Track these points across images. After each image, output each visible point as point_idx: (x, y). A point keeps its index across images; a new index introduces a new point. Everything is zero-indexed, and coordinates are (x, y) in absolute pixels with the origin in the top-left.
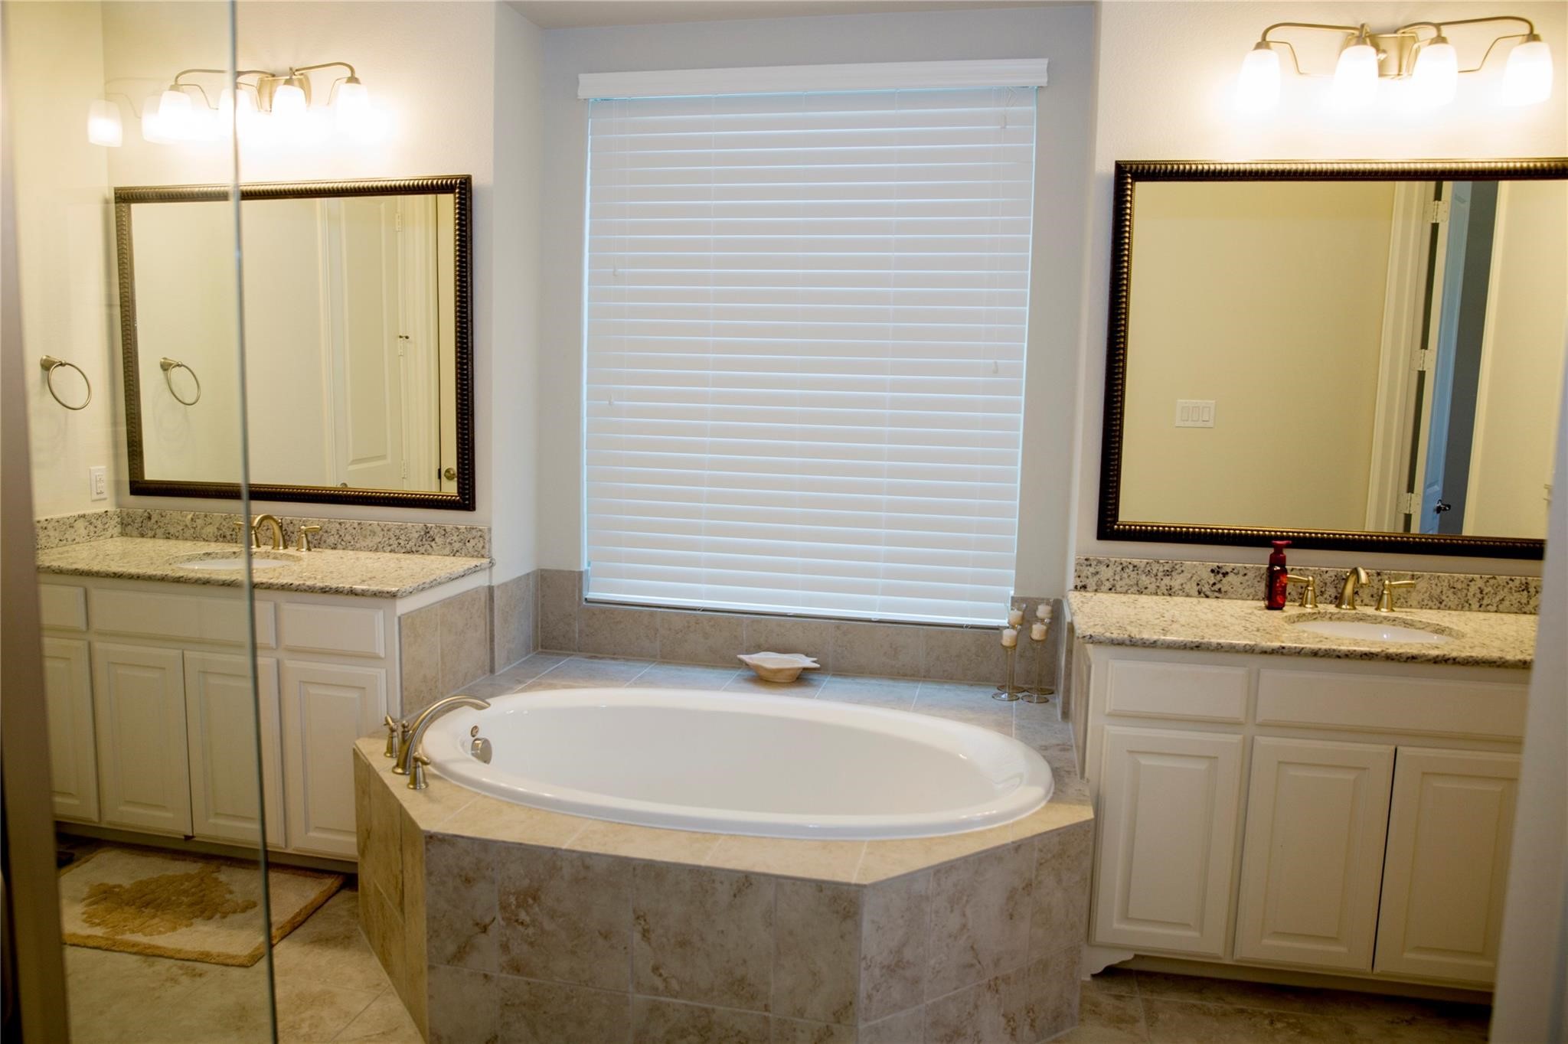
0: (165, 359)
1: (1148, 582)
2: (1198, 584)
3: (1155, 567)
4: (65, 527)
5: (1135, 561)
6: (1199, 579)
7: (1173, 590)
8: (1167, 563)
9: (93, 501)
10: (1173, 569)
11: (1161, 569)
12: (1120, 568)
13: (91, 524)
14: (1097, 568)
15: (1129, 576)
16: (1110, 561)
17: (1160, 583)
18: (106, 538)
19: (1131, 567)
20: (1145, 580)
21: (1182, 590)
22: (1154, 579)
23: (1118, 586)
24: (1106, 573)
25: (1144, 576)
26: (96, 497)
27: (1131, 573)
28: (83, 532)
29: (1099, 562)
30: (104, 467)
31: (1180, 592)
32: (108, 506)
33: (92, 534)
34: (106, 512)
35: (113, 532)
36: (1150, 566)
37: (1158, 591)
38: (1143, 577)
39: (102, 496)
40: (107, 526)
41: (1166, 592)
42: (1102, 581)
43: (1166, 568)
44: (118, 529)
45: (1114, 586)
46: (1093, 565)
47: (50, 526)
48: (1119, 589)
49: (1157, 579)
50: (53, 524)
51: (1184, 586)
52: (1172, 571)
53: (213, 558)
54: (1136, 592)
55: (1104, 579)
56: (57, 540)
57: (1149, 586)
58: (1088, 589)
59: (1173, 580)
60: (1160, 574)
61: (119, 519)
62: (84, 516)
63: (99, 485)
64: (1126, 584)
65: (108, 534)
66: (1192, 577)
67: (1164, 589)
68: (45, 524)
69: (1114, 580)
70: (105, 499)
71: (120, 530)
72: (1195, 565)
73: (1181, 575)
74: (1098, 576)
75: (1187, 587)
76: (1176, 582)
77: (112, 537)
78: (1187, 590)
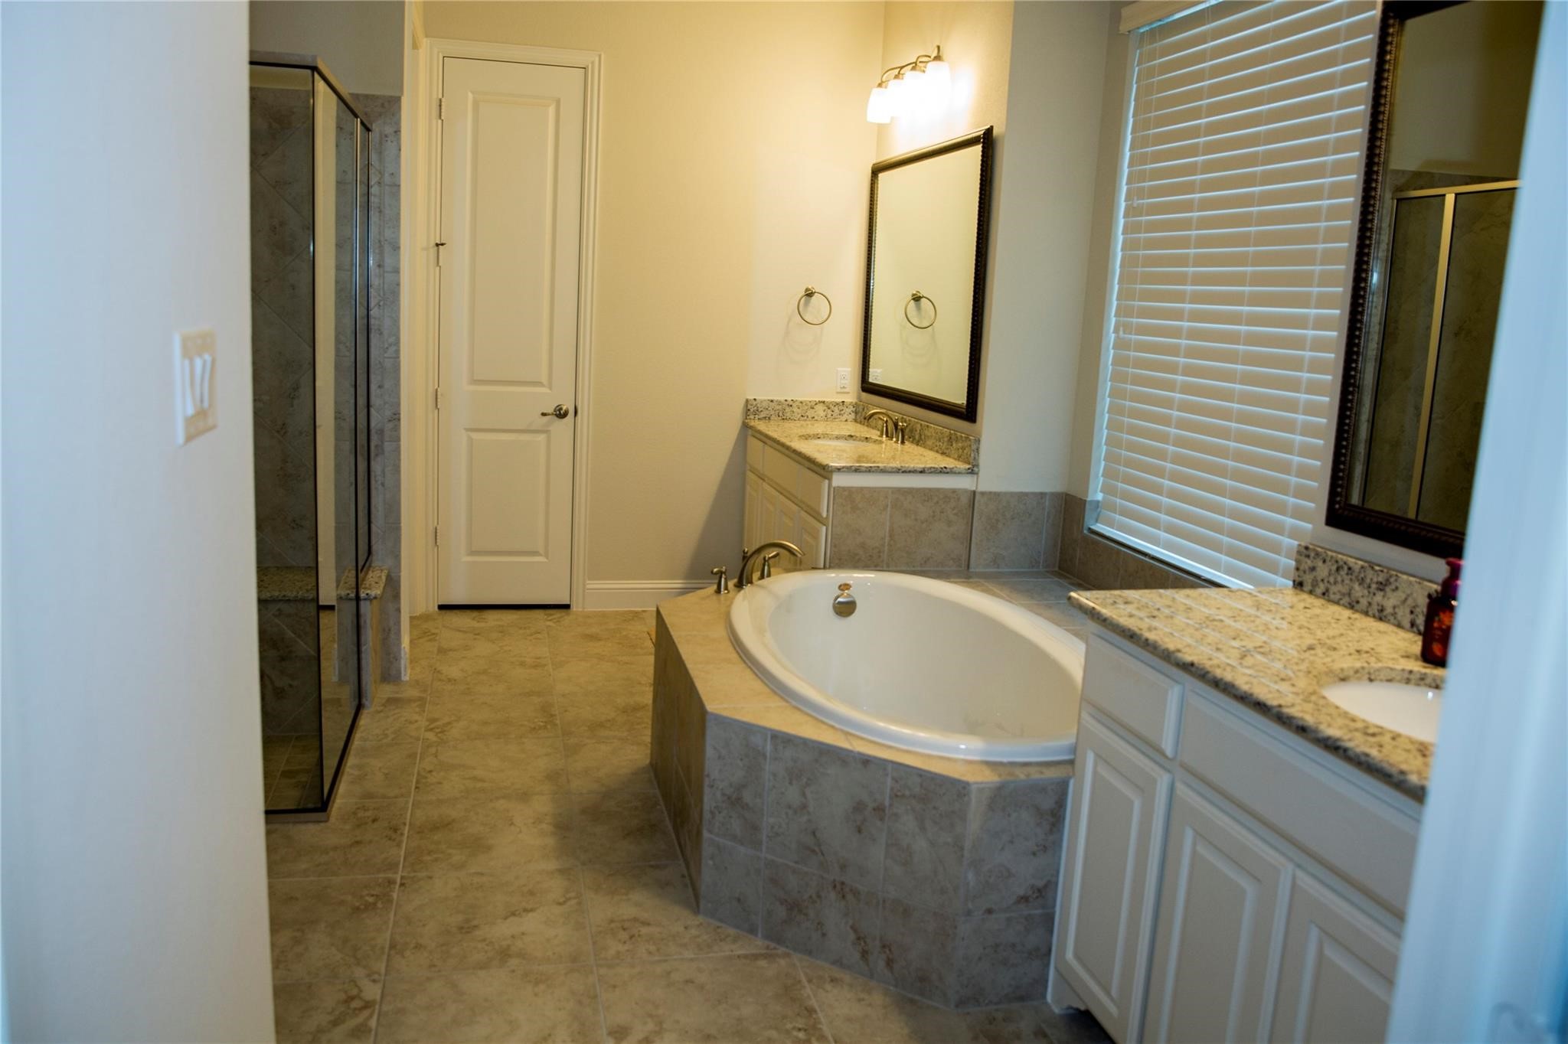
0: (918, 292)
1: (1361, 594)
2: (1412, 612)
3: (1370, 574)
4: (806, 407)
5: (1351, 561)
6: (1414, 604)
7: (1385, 613)
8: (1382, 571)
9: (838, 393)
10: (1387, 582)
11: (1375, 580)
12: (1334, 568)
13: (829, 408)
14: (1315, 561)
15: (1343, 581)
16: (1327, 555)
17: (1372, 598)
18: (841, 421)
19: (1346, 568)
20: (1358, 591)
21: (1394, 614)
22: (1366, 592)
23: (1331, 592)
24: (1323, 571)
25: (1357, 584)
26: (839, 390)
27: (1345, 577)
28: (822, 414)
29: (1317, 554)
30: (849, 369)
31: (1392, 618)
32: (850, 398)
33: (829, 416)
34: (843, 402)
35: (848, 418)
36: (1365, 572)
37: (1369, 609)
38: (1356, 586)
39: (845, 390)
40: (842, 412)
41: (1377, 614)
42: (1317, 581)
43: (1380, 579)
44: (853, 416)
45: (1327, 590)
46: (1311, 558)
47: (794, 405)
48: (1332, 597)
49: (1369, 592)
50: (797, 403)
51: (1397, 610)
52: (1386, 585)
53: (854, 440)
54: (1347, 604)
55: (1319, 579)
56: (800, 415)
57: (1361, 600)
58: (1305, 589)
59: (1386, 599)
60: (1374, 586)
61: (854, 409)
62: (824, 402)
63: (842, 382)
64: (1339, 592)
65: (844, 418)
66: (1406, 599)
67: (1375, 608)
68: (791, 403)
69: (1328, 582)
70: (848, 393)
71: (854, 417)
72: (1411, 583)
73: (1395, 594)
74: (1314, 573)
75: (1400, 612)
76: (1390, 601)
77: (846, 421)
78: (1399, 617)
